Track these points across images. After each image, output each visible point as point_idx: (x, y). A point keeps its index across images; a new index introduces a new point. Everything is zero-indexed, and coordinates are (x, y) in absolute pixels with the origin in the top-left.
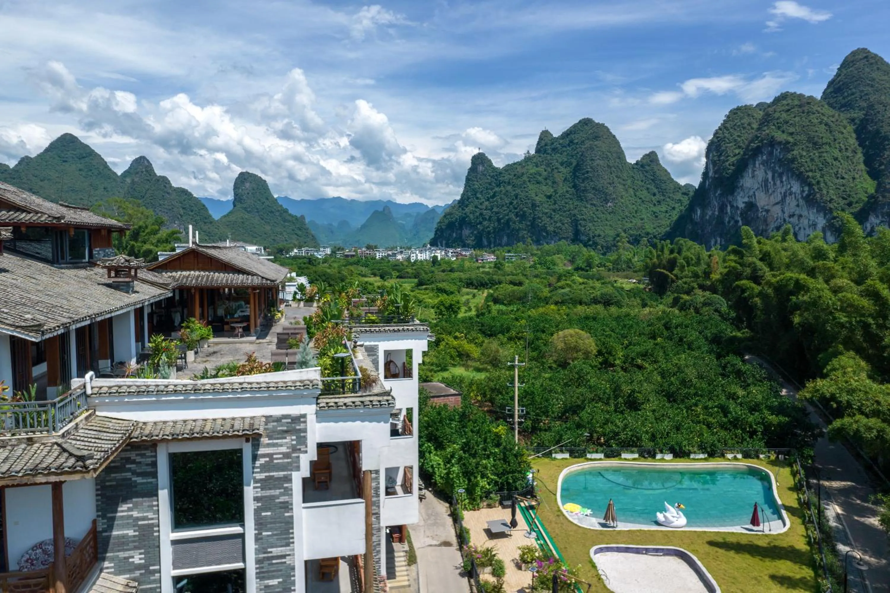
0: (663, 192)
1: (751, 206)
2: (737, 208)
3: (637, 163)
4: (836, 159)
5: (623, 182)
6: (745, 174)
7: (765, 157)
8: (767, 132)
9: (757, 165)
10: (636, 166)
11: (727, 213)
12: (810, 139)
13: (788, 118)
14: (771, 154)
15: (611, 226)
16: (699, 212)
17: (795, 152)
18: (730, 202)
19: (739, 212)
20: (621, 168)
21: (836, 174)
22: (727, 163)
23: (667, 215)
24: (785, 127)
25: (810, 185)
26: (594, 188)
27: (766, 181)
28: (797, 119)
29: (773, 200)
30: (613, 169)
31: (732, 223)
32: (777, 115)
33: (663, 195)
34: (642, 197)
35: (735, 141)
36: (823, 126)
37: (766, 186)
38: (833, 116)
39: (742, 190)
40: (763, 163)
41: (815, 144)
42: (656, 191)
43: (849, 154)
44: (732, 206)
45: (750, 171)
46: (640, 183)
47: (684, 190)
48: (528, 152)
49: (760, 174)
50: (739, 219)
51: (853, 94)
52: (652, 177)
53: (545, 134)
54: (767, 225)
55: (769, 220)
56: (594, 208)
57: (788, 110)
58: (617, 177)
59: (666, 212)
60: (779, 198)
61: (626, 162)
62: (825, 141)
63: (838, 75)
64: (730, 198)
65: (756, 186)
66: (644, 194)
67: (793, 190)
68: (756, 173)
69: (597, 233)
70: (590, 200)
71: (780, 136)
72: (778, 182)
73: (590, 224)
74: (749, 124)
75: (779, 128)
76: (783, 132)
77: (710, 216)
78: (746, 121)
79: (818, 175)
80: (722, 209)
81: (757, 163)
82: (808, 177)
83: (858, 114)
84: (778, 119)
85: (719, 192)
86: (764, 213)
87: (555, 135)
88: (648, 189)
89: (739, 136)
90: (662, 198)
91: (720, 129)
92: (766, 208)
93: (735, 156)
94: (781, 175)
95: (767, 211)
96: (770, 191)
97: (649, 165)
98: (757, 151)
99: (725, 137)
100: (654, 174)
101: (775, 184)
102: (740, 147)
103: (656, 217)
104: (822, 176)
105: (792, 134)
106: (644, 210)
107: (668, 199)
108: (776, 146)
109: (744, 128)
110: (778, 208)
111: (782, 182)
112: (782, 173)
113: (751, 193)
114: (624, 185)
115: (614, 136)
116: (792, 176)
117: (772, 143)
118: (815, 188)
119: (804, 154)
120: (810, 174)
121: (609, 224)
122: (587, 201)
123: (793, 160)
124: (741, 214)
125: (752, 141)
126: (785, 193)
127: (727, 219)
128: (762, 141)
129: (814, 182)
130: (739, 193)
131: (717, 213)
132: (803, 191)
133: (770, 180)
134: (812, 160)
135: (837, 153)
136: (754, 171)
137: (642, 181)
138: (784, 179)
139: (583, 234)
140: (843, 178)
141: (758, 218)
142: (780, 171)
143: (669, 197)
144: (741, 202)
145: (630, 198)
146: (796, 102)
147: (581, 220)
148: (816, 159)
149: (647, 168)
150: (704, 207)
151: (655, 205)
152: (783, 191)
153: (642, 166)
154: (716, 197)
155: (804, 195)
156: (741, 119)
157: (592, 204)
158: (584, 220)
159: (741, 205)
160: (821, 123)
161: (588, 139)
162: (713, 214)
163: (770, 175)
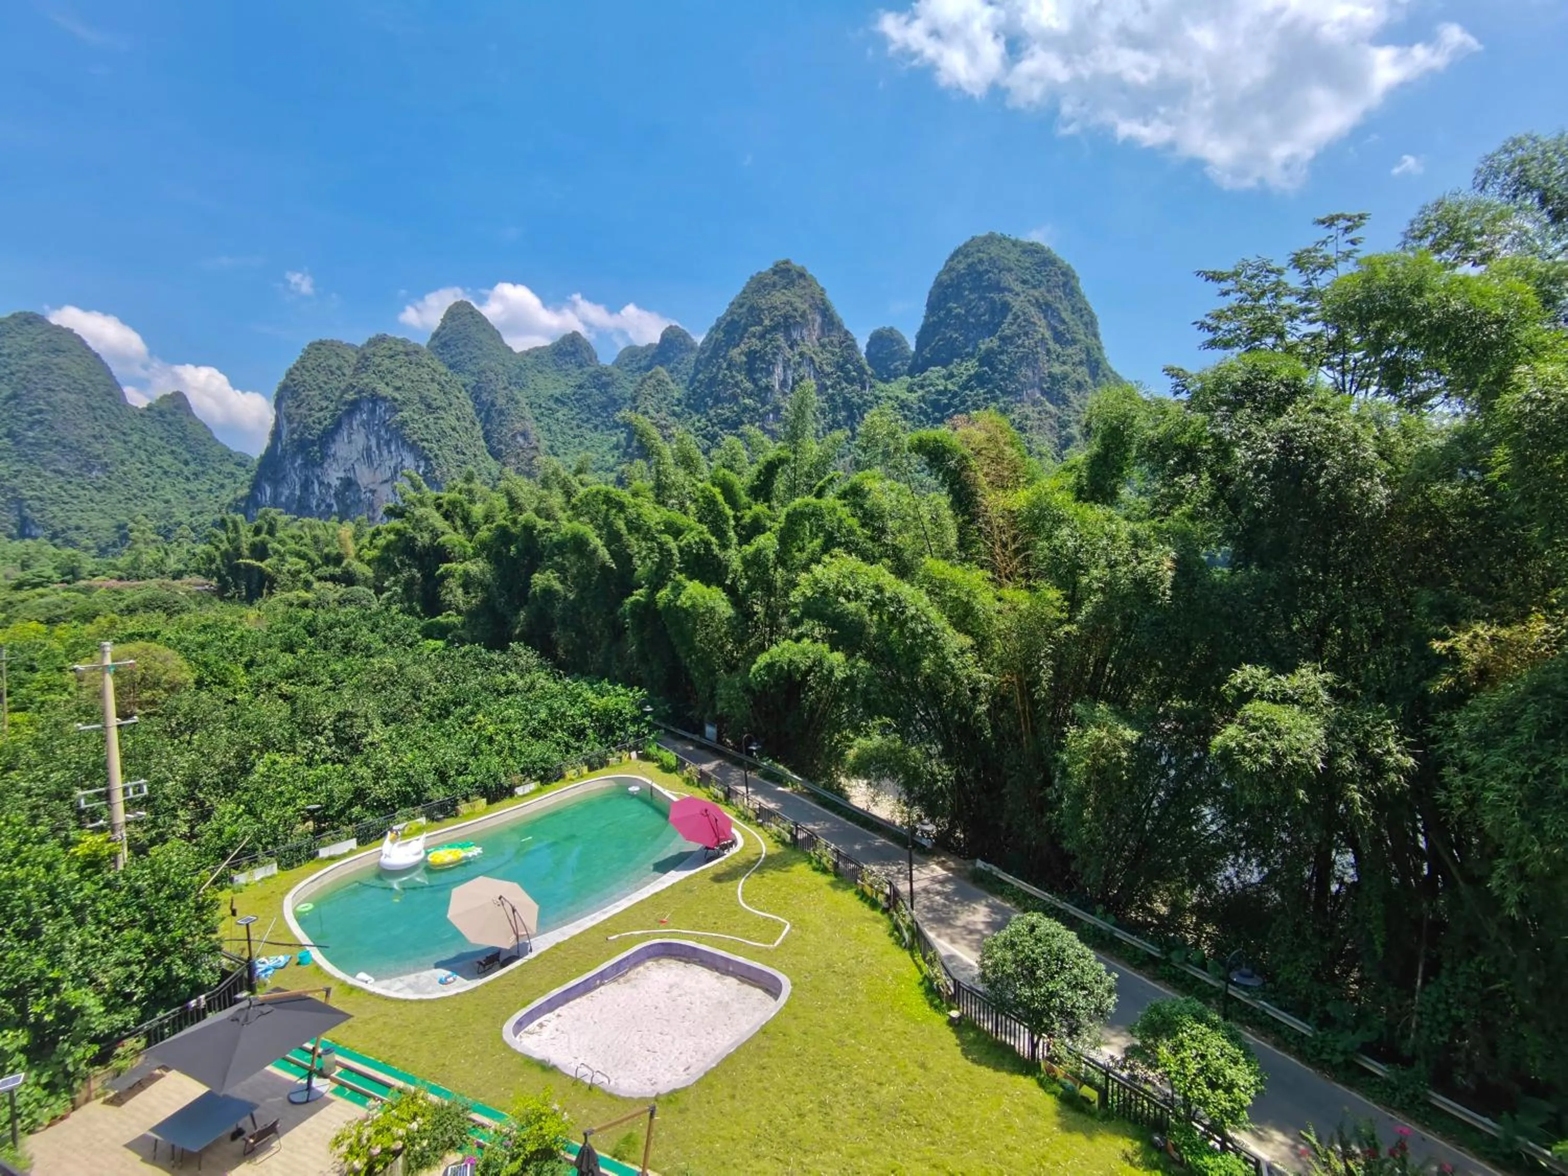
0: (202, 460)
1: (349, 484)
2: (329, 485)
3: (150, 408)
4: (454, 429)
5: (122, 437)
6: (337, 438)
7: (364, 416)
8: (366, 381)
9: (355, 427)
10: (147, 413)
11: (314, 493)
12: (422, 399)
13: (393, 367)
14: (373, 411)
15: (101, 511)
16: (268, 491)
17: (405, 414)
18: (318, 477)
19: (332, 492)
20: (117, 411)
21: (456, 447)
22: (310, 420)
23: (212, 496)
24: (389, 376)
25: (427, 459)
26: (57, 443)
27: (368, 449)
28: (403, 370)
29: (380, 477)
30: (100, 412)
31: (323, 507)
32: (377, 360)
33: (203, 465)
34: (164, 465)
35: (320, 388)
36: (435, 385)
37: (369, 456)
38: (446, 375)
39: (335, 460)
40: (363, 424)
41: (429, 406)
42: (188, 456)
43: (467, 424)
44: (321, 483)
45: (345, 434)
46: (157, 441)
47: (237, 459)
49: (360, 439)
50: (333, 502)
51: (462, 354)
52: (180, 434)
54: (374, 511)
55: (376, 505)
56: (62, 479)
57: (391, 357)
58: (108, 426)
59: (210, 491)
60: (388, 474)
61: (126, 405)
62: (438, 403)
63: (442, 327)
64: (318, 471)
65: (355, 456)
66: (166, 460)
67: (406, 464)
68: (353, 437)
69: (72, 522)
70: (49, 463)
71: (383, 390)
72: (385, 453)
73: (55, 509)
74: (339, 368)
75: (382, 378)
76: (387, 384)
77: (287, 498)
78: (334, 362)
79: (435, 446)
80: (306, 486)
81: (355, 423)
82: (424, 448)
83: (471, 380)
84: (379, 365)
85: (299, 461)
86: (368, 494)
88: (173, 452)
89: (326, 383)
90: (201, 469)
91: (295, 368)
92: (371, 487)
93: (321, 410)
94: (388, 443)
95: (373, 492)
96: (375, 465)
97: (174, 414)
98: (354, 407)
99: (304, 381)
100: (183, 429)
101: (381, 455)
102: (327, 398)
103: (192, 498)
104: (440, 449)
105: (398, 389)
106: (168, 487)
107: (211, 472)
108: (379, 402)
109: (332, 373)
110: (387, 488)
111: (390, 452)
112: (390, 440)
113: (348, 466)
114: (125, 442)
116: (403, 445)
117: (375, 398)
118: (433, 463)
119: (416, 417)
120: (425, 444)
121: (96, 507)
122: (42, 464)
123: (404, 423)
124: (336, 495)
125: (345, 391)
126: (395, 468)
127: (314, 503)
128: (359, 392)
129: (431, 455)
130: (330, 465)
131: (298, 493)
132: (418, 466)
133: (374, 449)
134: (427, 426)
135: (454, 423)
136: (350, 435)
137: (161, 438)
138: (393, 448)
139: (37, 527)
140: (464, 454)
141: (360, 501)
142: (387, 437)
143: (214, 469)
144: (334, 476)
145: (140, 466)
146: (401, 348)
147: (31, 498)
148: (432, 426)
149: (170, 418)
150: (276, 483)
151: (188, 479)
152: (392, 464)
153: (161, 414)
154: (294, 468)
156: (327, 358)
157: (55, 471)
158: (40, 499)
159: (336, 483)
160: (433, 380)
161: (36, 350)
162: (292, 494)
163: (373, 442)
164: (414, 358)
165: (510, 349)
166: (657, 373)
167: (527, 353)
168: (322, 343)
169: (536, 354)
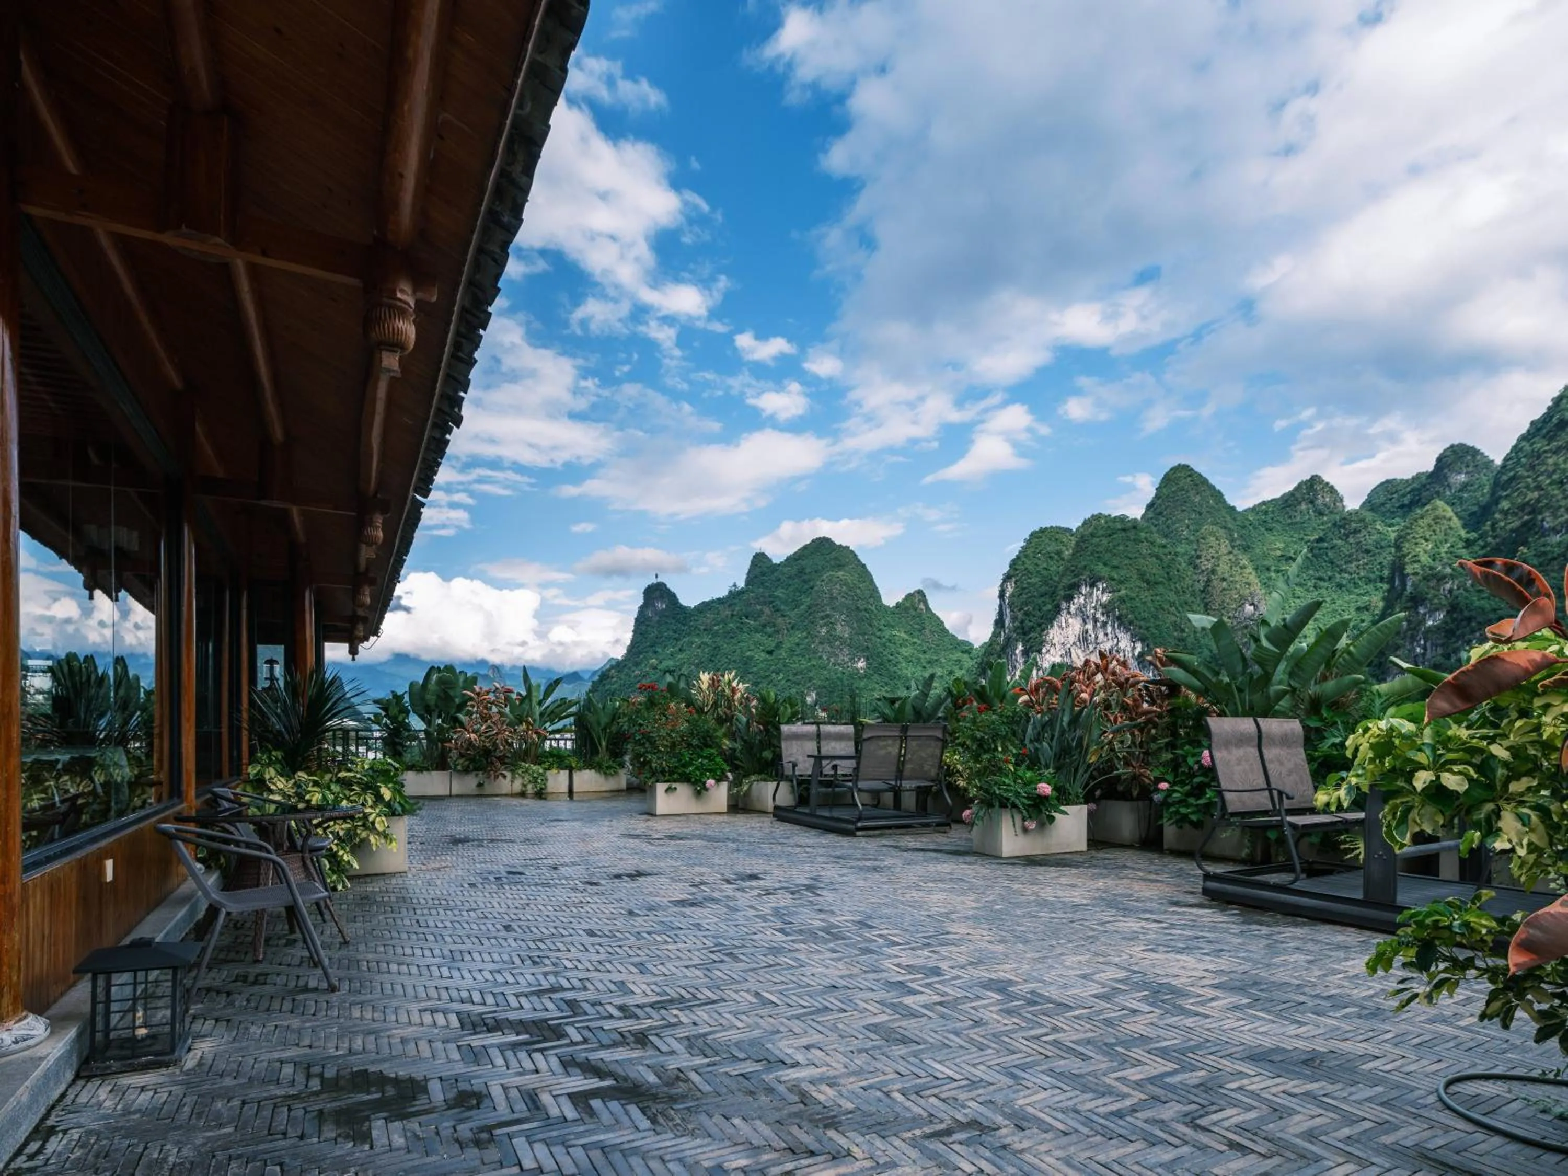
3: (898, 605)
5: (879, 633)
6: (1055, 622)
7: (1082, 597)
8: (1085, 564)
9: (1072, 611)
10: (896, 610)
12: (1142, 576)
13: (1111, 545)
14: (1090, 594)
17: (1123, 593)
22: (1029, 607)
24: (1107, 556)
25: (1143, 639)
26: (837, 641)
27: (1085, 633)
28: (1121, 548)
35: (1040, 576)
37: (1085, 639)
39: (1053, 645)
40: (1081, 608)
45: (1063, 618)
47: (963, 647)
48: (735, 585)
49: (1077, 623)
52: (920, 628)
53: (760, 559)
56: (839, 670)
61: (881, 604)
64: (1037, 656)
65: (1072, 639)
68: (1071, 621)
70: (832, 658)
72: (1101, 635)
74: (1058, 553)
78: (1053, 548)
79: (1153, 624)
81: (1072, 607)
84: (1097, 546)
85: (1020, 648)
87: (776, 561)
88: (914, 644)
91: (1018, 557)
93: (1041, 596)
94: (1104, 625)
96: (1092, 648)
97: (915, 610)
98: (1072, 589)
99: (1025, 571)
100: (922, 623)
101: (1097, 637)
102: (1046, 586)
104: (1158, 626)
105: (1116, 567)
108: (1096, 584)
109: (1051, 558)
111: (1106, 634)
112: (1107, 622)
113: (1065, 650)
114: (881, 638)
115: (864, 566)
116: (1118, 628)
117: (1092, 580)
118: (1150, 642)
119: (1135, 595)
120: (1142, 622)
123: (1121, 603)
125: (1063, 576)
128: (1076, 576)
129: (1148, 634)
130: (1047, 650)
132: (1134, 648)
133: (1090, 632)
134: (1145, 604)
136: (1067, 620)
137: (906, 633)
138: (1109, 630)
142: (1103, 619)
146: (1119, 526)
148: (1150, 604)
151: (925, 667)
153: (905, 610)
155: (1136, 654)
156: (1046, 545)
161: (827, 567)
163: (1090, 626)
164: (1132, 534)
165: (1233, 508)
166: (1435, 509)
167: (1253, 509)
168: (1042, 531)
169: (1263, 509)
